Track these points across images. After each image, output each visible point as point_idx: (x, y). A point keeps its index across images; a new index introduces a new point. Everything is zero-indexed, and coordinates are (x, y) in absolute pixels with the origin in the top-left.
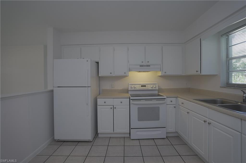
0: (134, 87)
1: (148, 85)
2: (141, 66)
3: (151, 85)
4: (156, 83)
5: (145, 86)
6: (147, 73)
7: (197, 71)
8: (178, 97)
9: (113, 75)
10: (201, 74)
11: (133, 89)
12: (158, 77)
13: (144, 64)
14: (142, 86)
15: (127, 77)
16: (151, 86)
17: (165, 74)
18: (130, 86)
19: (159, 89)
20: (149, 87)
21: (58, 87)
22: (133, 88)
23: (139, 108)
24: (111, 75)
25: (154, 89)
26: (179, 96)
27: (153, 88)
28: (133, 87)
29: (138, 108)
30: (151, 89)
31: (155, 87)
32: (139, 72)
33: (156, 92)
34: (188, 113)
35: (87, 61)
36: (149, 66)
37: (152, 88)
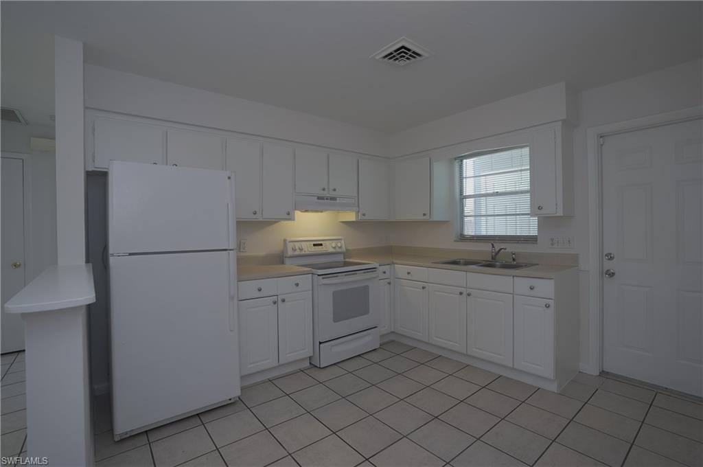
0: (300, 249)
1: (327, 242)
2: (319, 198)
3: (331, 242)
4: (340, 237)
5: (321, 245)
6: (320, 214)
7: (424, 215)
8: (394, 263)
9: (259, 217)
10: (431, 220)
11: (298, 252)
12: (341, 224)
13: (325, 194)
14: (314, 245)
15: (277, 224)
16: (334, 245)
17: (364, 218)
18: (290, 246)
19: (346, 250)
20: (328, 247)
21: (130, 254)
22: (298, 250)
23: (335, 293)
24: (254, 217)
25: (338, 250)
26: (395, 261)
27: (337, 248)
28: (297, 248)
29: (333, 294)
30: (333, 250)
31: (340, 247)
32: (306, 211)
33: (341, 258)
34: (424, 288)
35: (229, 178)
36: (333, 199)
37: (334, 248)
